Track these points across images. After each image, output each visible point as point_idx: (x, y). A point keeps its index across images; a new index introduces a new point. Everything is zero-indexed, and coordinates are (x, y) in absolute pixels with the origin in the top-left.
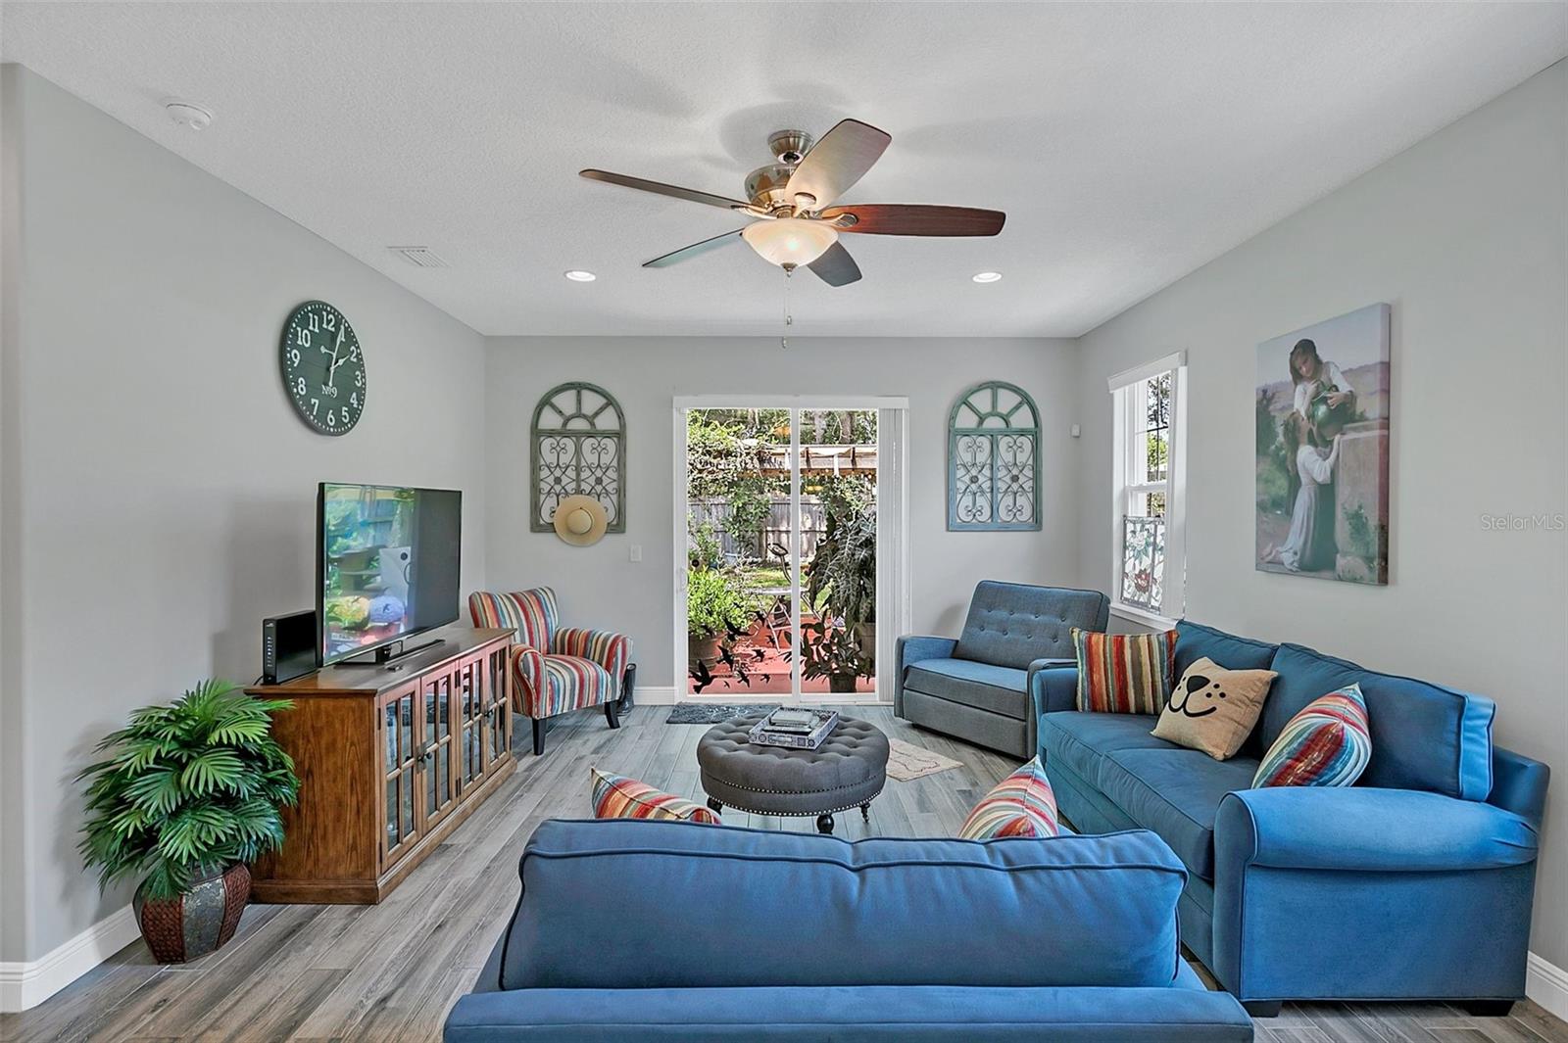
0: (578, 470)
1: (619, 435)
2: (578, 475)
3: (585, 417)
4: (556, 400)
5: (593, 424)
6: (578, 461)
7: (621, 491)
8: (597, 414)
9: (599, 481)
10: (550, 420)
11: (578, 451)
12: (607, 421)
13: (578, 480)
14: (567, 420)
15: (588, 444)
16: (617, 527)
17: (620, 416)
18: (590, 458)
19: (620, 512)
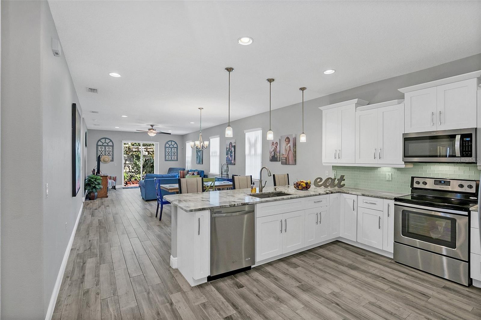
0: (105, 151)
1: (113, 146)
2: (105, 152)
3: (106, 143)
4: (101, 140)
5: (108, 144)
6: (105, 150)
7: (113, 155)
8: (109, 143)
9: (109, 153)
10: (100, 143)
11: (105, 148)
12: (110, 144)
13: (105, 153)
14: (103, 143)
15: (107, 147)
16: (112, 160)
17: (113, 143)
18: (107, 149)
19: (113, 158)
